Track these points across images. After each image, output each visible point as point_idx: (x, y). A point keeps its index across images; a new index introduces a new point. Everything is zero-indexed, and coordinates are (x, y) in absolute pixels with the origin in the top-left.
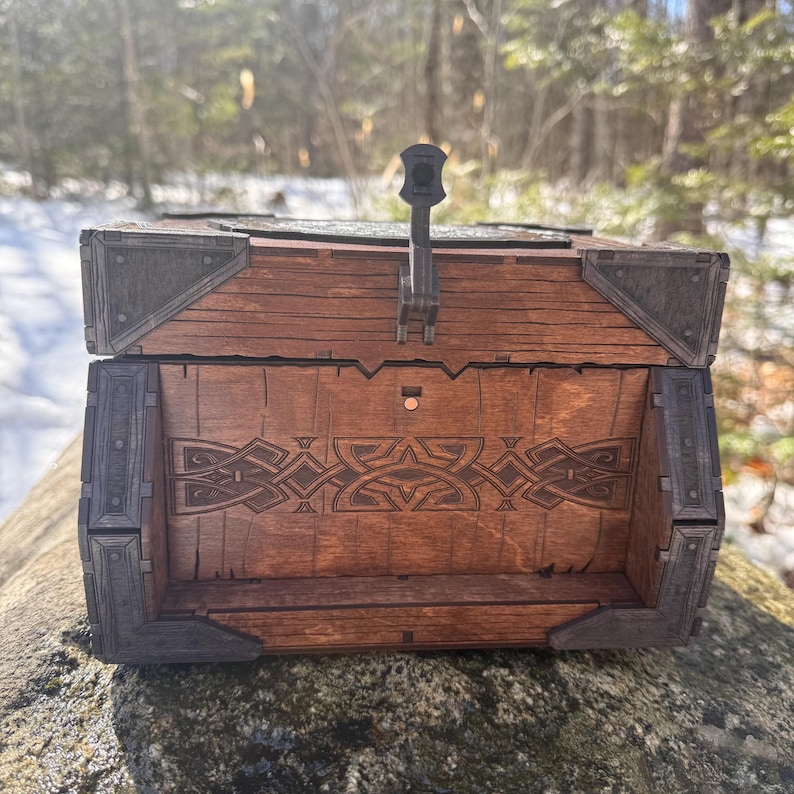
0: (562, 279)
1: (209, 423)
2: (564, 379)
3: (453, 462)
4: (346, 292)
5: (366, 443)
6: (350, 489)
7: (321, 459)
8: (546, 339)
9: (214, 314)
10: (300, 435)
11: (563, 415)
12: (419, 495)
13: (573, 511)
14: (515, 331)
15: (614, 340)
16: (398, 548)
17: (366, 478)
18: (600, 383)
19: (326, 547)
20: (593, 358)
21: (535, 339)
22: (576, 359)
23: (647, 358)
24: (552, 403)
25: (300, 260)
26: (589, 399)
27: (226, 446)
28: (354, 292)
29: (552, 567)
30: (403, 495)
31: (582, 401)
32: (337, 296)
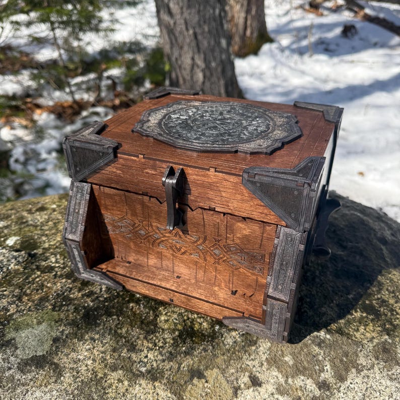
0: (235, 182)
2: (239, 221)
3: (194, 242)
4: (150, 172)
6: (158, 241)
7: (147, 228)
8: (230, 205)
9: (107, 172)
10: (139, 218)
11: (238, 235)
12: (183, 250)
13: (245, 273)
14: (216, 199)
15: (260, 211)
16: (176, 266)
17: (163, 239)
18: (254, 227)
20: (251, 216)
21: (225, 203)
22: (245, 215)
23: (276, 221)
24: (233, 230)
25: (133, 158)
26: (249, 232)
28: (153, 172)
29: (236, 291)
30: (177, 248)
31: (247, 232)
32: (147, 173)
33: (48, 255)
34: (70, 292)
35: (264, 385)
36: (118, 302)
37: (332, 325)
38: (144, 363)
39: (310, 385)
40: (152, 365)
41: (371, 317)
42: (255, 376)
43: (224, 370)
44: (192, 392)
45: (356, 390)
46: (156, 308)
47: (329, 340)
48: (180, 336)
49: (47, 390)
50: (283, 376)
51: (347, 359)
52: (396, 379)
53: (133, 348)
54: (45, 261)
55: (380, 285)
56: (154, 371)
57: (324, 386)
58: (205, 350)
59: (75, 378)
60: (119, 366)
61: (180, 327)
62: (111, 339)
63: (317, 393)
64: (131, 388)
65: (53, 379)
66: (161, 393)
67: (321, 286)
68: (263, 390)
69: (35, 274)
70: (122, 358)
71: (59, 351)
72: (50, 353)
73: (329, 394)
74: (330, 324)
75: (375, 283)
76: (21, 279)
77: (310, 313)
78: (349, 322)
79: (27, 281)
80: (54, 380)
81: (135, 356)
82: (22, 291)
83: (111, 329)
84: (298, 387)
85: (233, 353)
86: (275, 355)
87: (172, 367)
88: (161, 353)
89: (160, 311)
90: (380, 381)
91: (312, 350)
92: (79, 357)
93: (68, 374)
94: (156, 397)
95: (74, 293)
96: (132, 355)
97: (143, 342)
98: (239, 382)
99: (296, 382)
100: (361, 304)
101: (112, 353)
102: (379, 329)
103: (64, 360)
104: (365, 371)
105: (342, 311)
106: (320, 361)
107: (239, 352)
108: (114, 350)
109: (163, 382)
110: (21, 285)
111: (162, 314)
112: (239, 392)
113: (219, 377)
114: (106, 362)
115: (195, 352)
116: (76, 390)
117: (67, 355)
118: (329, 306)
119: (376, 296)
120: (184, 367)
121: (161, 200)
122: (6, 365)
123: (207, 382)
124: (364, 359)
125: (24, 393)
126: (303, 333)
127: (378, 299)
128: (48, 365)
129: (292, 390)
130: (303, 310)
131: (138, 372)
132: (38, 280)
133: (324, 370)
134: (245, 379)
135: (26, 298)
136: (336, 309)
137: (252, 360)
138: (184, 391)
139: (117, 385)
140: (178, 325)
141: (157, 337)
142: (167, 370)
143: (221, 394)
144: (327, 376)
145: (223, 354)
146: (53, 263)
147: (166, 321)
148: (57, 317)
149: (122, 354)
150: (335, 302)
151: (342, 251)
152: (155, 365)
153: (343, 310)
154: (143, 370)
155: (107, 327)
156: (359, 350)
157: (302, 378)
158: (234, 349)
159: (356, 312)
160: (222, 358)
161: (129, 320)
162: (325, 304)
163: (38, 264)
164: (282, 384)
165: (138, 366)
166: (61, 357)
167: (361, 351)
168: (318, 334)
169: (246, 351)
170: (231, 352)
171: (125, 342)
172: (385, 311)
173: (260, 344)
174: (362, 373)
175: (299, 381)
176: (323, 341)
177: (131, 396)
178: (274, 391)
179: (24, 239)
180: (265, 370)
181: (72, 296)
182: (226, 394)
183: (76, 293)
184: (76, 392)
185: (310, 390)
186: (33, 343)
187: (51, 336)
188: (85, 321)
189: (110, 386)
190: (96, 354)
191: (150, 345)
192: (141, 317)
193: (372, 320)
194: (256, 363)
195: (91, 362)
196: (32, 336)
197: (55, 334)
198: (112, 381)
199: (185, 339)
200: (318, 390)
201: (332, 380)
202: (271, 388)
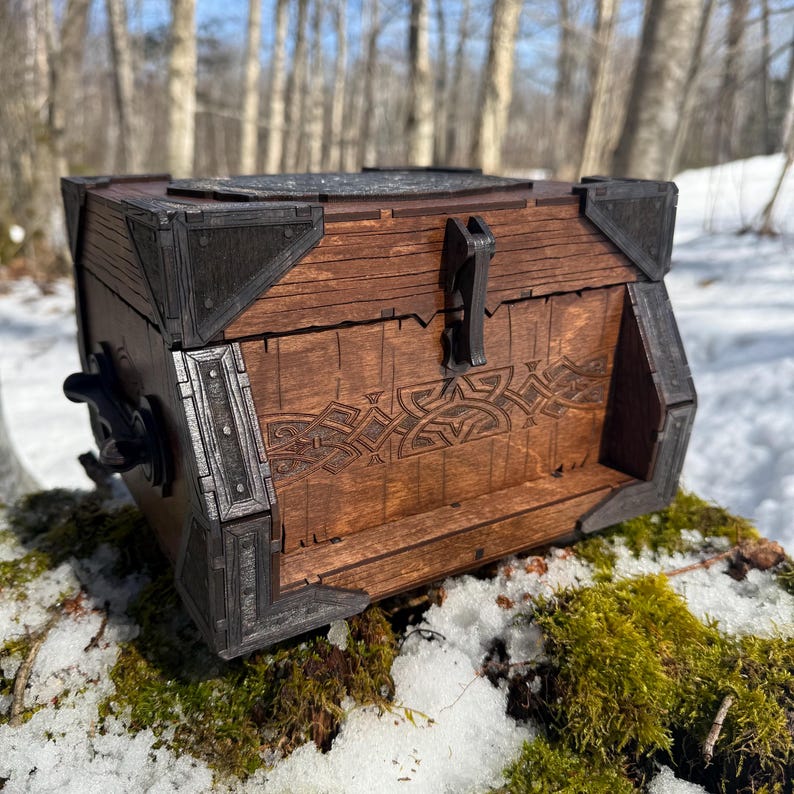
0: (568, 217)
1: (289, 396)
2: (569, 304)
3: (490, 393)
4: (404, 249)
5: (424, 388)
6: (411, 435)
7: (387, 411)
8: (557, 272)
10: (369, 391)
11: (569, 335)
12: (465, 428)
14: (535, 268)
15: (602, 265)
16: (450, 480)
17: (424, 421)
18: (593, 304)
19: (394, 492)
21: (549, 273)
22: (578, 285)
23: (625, 277)
24: (561, 326)
25: (366, 223)
26: (587, 318)
27: (306, 415)
28: (411, 249)
29: (560, 470)
30: (453, 430)
31: (582, 321)
32: (398, 254)
121: (425, 318)
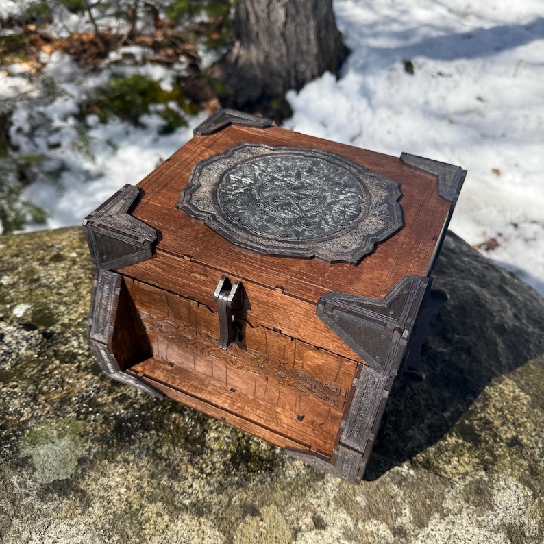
2: (310, 349)
6: (208, 350)
7: (195, 334)
9: (143, 266)
11: (309, 363)
13: (314, 401)
14: (283, 321)
20: (326, 347)
21: (293, 328)
23: (357, 359)
26: (323, 363)
29: (303, 417)
30: (231, 361)
31: (320, 362)
32: (195, 277)
33: (69, 335)
34: (97, 393)
35: (329, 528)
36: (157, 411)
37: (419, 455)
38: (189, 494)
39: (384, 530)
40: (198, 497)
41: (468, 444)
42: (319, 517)
43: (283, 507)
44: (244, 531)
45: (437, 538)
46: (204, 420)
47: (412, 477)
48: (232, 460)
49: (72, 523)
50: (352, 519)
51: (431, 501)
52: (486, 526)
53: (175, 474)
54: (65, 345)
55: (487, 399)
56: (200, 504)
57: (399, 532)
58: (262, 482)
59: (106, 509)
60: (158, 497)
61: (232, 448)
62: (148, 462)
63: (391, 539)
64: (172, 524)
65: (80, 510)
66: (207, 530)
67: (412, 398)
68: (327, 533)
69: (52, 363)
70: (161, 487)
71: (86, 475)
72: (75, 477)
73: (404, 541)
74: (417, 453)
75: (480, 396)
76: (36, 371)
77: (394, 437)
78: (440, 451)
79: (43, 373)
80: (80, 512)
81: (177, 485)
82: (37, 388)
83: (148, 449)
84: (369, 532)
85: (295, 488)
86: (345, 494)
87: (221, 500)
88: (208, 483)
89: (209, 424)
90: (466, 528)
91: (390, 490)
92: (110, 483)
93: (97, 505)
94: (202, 536)
95: (102, 397)
96: (174, 483)
97: (187, 467)
98: (300, 522)
99: (367, 526)
100: (459, 426)
101: (149, 479)
102: (476, 460)
103: (91, 486)
104: (451, 516)
105: (433, 435)
106: (398, 504)
107: (302, 487)
108: (152, 476)
109: (210, 518)
110: (35, 379)
111: (211, 429)
112: (299, 534)
113: (277, 516)
114: (142, 490)
115: (250, 484)
116: (107, 524)
117: (96, 480)
118: (418, 428)
119: (478, 415)
120: (235, 502)
121: (212, 309)
122: (23, 490)
123: (262, 520)
124: (451, 502)
125: (46, 526)
126: (381, 467)
127: (481, 419)
128: (73, 492)
129: (362, 535)
130: (385, 432)
131: (181, 505)
132: (56, 372)
133: (402, 513)
134: (307, 520)
135: (43, 398)
136: (426, 431)
137: (317, 497)
138: (234, 530)
139: (156, 519)
140: (231, 445)
141: (204, 460)
142: (215, 504)
143: (278, 536)
144: (404, 521)
145: (284, 489)
146: (75, 348)
147: (217, 439)
148: (82, 429)
149: (162, 482)
150: (426, 421)
151: (446, 347)
152: (201, 497)
153: (435, 432)
154: (187, 502)
155: (143, 446)
156: (447, 490)
157: (375, 522)
158: (297, 483)
159: (451, 436)
160: (282, 493)
161: (170, 436)
162: (414, 424)
163: (55, 348)
164: (350, 529)
165: (181, 498)
166: (89, 483)
167: (449, 492)
168: (400, 469)
169: (310, 487)
170: (292, 487)
171: (166, 465)
172: (487, 436)
173: (329, 479)
174: (446, 519)
175: (371, 526)
176: (405, 479)
177: (172, 533)
178: (340, 535)
179: (37, 309)
180: (332, 510)
181: (100, 400)
182: (284, 536)
183: (106, 397)
184: (107, 526)
185: (382, 536)
186: (54, 464)
187: (76, 455)
188: (116, 435)
189: (148, 520)
190: (131, 479)
191: (196, 472)
192: (186, 432)
193: (469, 449)
194: (322, 502)
195: (125, 489)
196: (52, 454)
197: (81, 452)
198: (150, 515)
199: (239, 464)
200: (392, 536)
201: (410, 526)
202: (337, 532)
